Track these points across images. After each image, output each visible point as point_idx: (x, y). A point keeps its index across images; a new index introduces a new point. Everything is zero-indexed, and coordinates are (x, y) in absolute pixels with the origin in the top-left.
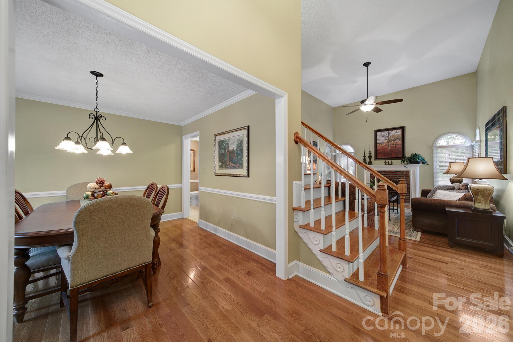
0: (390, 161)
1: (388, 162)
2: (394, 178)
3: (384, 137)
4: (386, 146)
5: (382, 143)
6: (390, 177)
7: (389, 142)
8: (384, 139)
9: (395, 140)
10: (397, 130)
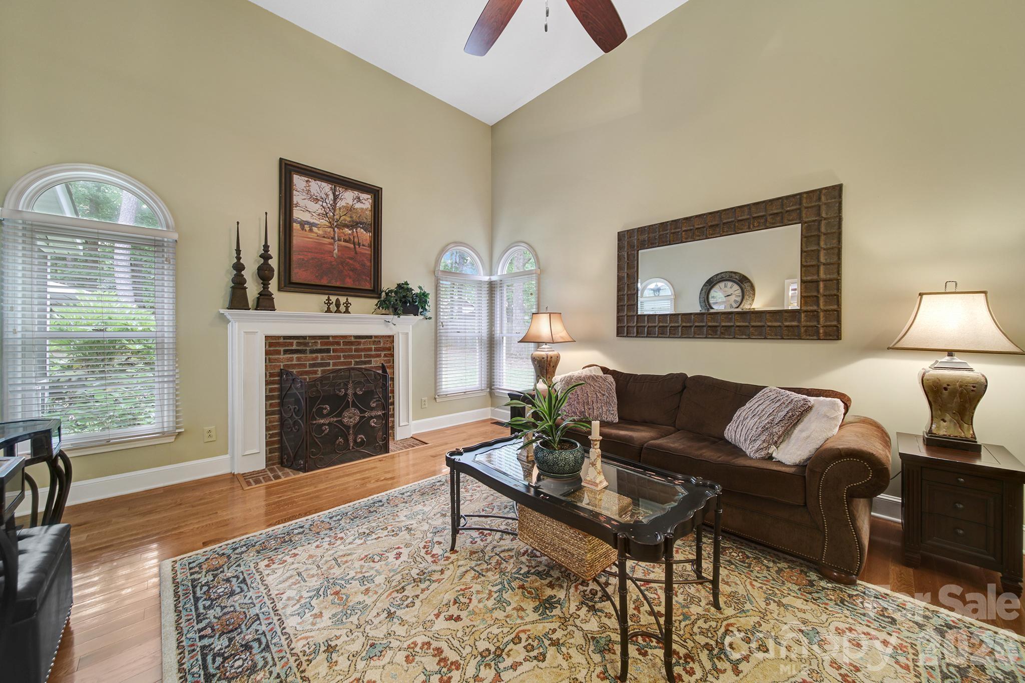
0: (343, 300)
1: (338, 304)
2: (353, 363)
3: (321, 203)
4: (327, 241)
5: (312, 225)
6: (342, 360)
7: (336, 229)
8: (320, 211)
9: (354, 225)
10: (360, 194)
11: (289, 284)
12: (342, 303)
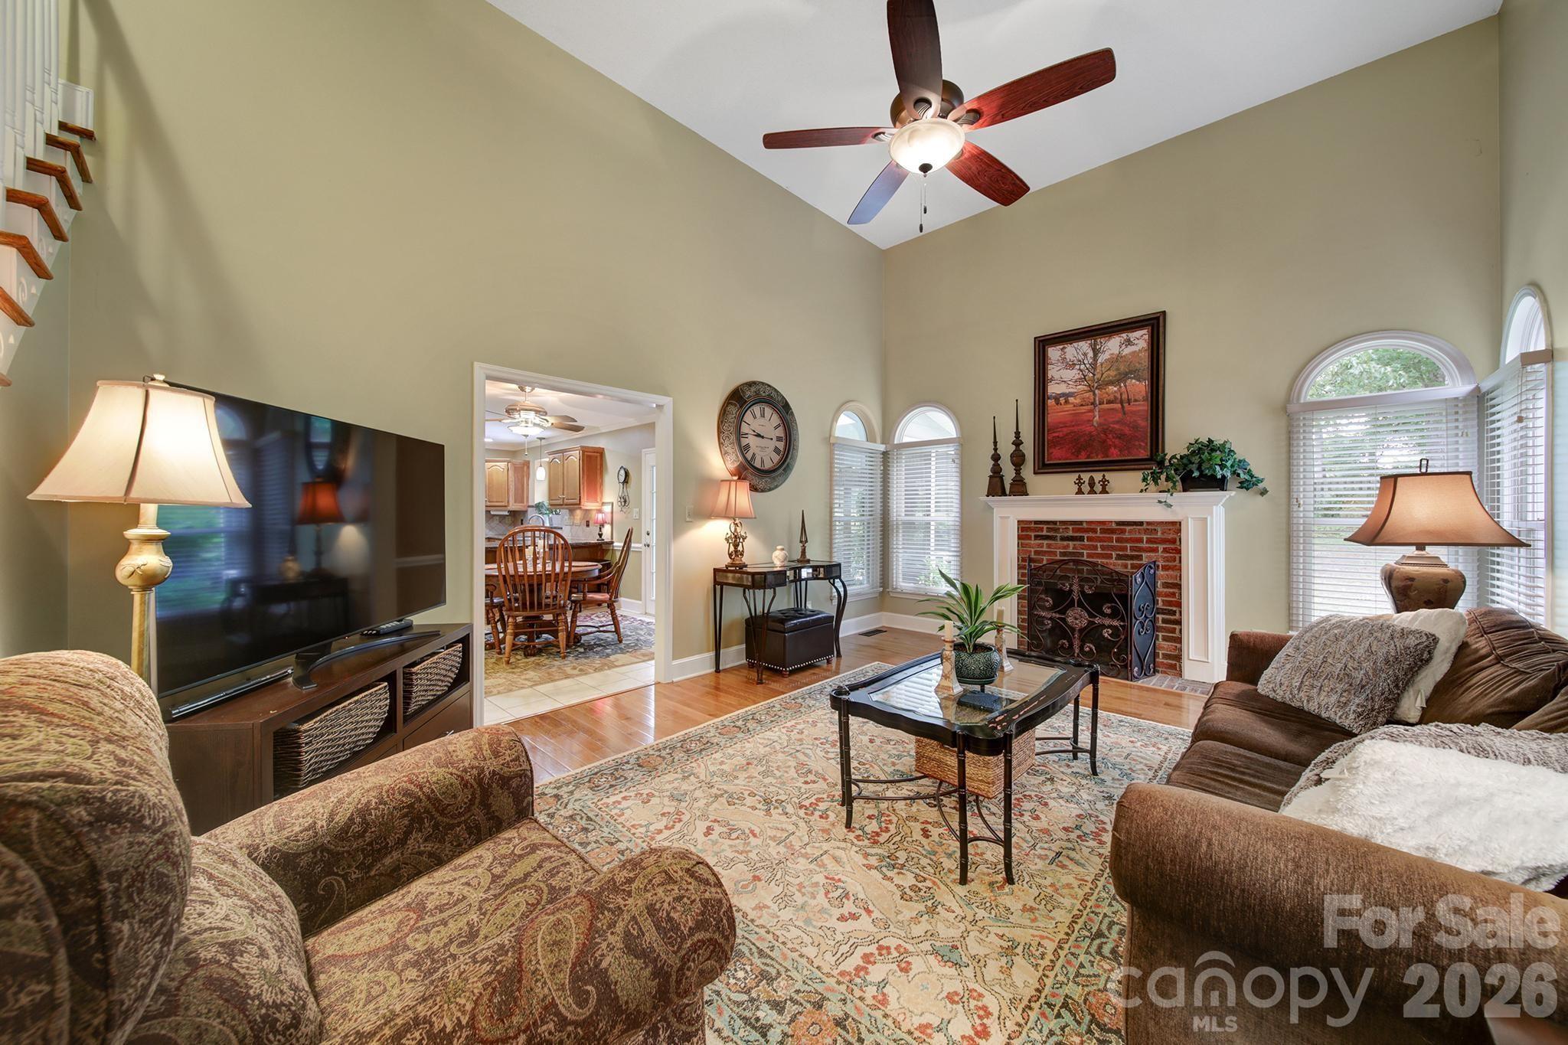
0: (1098, 477)
1: (1092, 484)
3: (1078, 367)
4: (1085, 409)
5: (1066, 396)
6: (1099, 551)
7: (1097, 391)
8: (1077, 377)
9: (1122, 377)
10: (1130, 335)
11: (1044, 467)
12: (1096, 481)
